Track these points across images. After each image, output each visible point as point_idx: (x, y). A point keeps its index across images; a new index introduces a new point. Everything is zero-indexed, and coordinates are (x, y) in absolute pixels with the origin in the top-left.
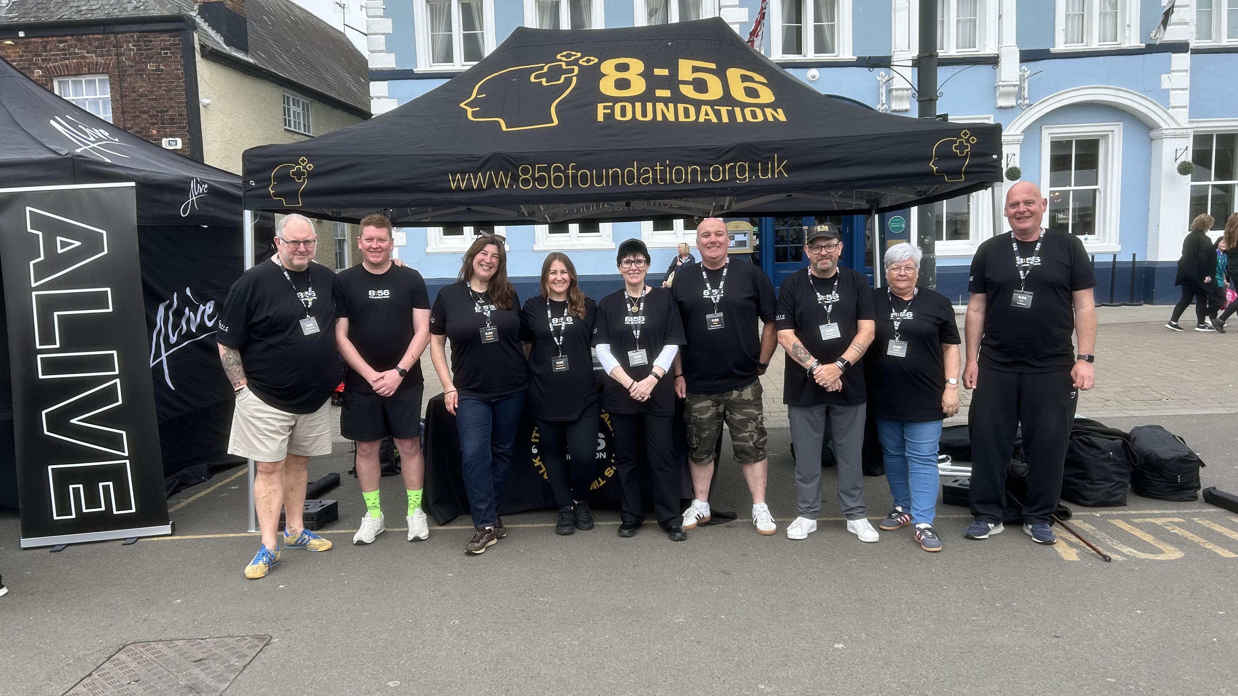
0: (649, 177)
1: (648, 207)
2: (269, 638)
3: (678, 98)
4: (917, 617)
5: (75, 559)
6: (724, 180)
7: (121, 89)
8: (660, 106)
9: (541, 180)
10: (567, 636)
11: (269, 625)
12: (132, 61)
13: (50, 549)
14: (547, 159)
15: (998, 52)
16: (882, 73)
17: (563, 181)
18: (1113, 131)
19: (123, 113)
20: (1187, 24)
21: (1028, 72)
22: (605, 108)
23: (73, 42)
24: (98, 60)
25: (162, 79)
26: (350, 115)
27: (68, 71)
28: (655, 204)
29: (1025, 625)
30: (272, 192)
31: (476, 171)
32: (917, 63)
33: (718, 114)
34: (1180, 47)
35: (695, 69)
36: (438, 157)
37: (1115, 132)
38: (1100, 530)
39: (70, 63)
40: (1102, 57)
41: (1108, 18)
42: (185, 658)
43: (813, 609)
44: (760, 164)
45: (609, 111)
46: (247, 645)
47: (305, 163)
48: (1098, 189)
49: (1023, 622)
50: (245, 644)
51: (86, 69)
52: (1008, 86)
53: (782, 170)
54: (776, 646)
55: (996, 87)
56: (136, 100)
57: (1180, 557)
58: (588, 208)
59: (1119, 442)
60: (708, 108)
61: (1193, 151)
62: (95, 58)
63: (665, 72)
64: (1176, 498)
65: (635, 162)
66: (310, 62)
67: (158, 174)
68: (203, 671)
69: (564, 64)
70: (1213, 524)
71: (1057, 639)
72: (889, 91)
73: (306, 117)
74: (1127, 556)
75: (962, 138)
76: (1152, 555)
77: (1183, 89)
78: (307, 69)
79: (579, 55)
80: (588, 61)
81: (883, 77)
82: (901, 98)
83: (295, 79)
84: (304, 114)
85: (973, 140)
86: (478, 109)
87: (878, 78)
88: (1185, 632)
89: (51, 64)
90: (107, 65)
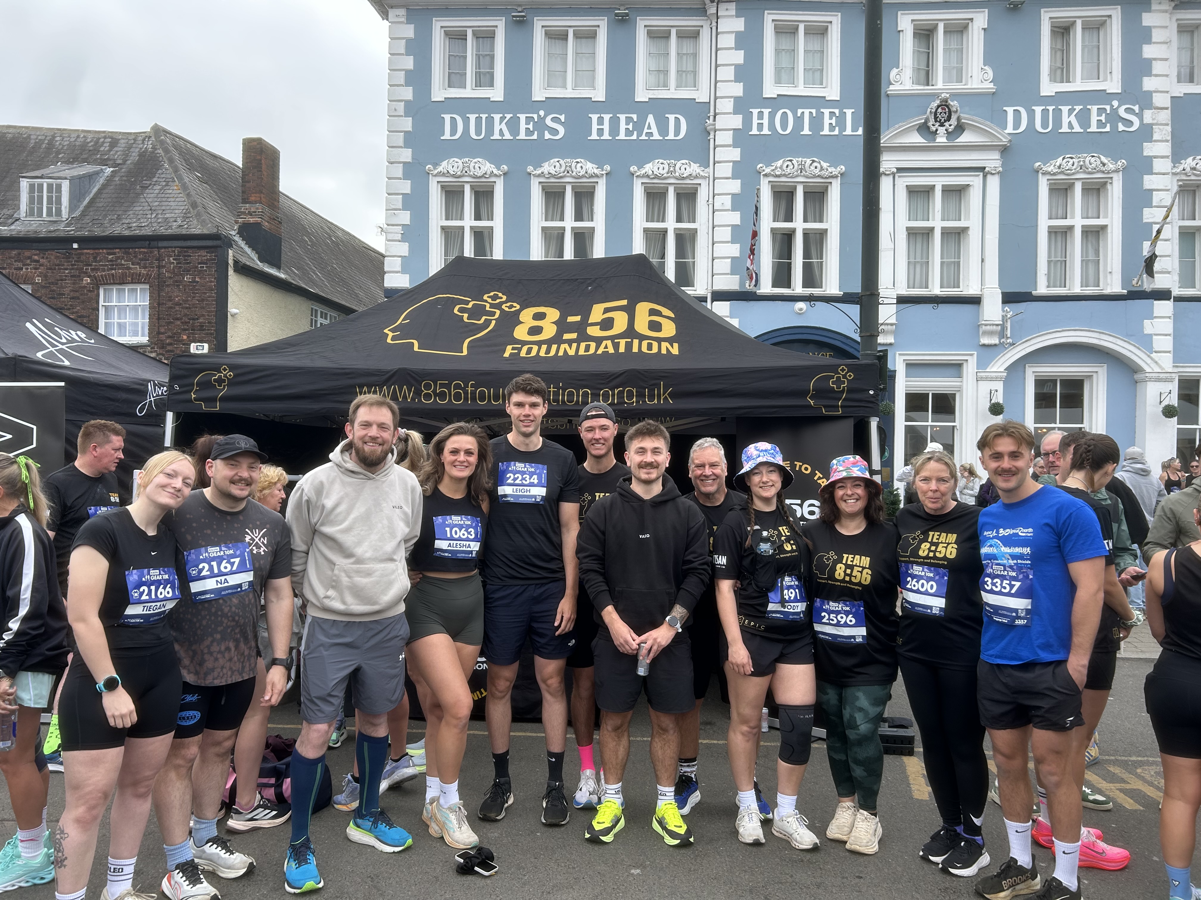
7: (159, 298)
9: (442, 396)
12: (171, 273)
14: (449, 376)
15: (980, 293)
17: (463, 397)
18: (1096, 372)
19: (159, 319)
20: (1169, 273)
21: (1011, 313)
22: (513, 349)
23: (120, 254)
24: (141, 271)
25: (197, 290)
27: (113, 280)
30: (193, 396)
31: (381, 385)
33: (616, 346)
34: (1163, 295)
35: (607, 311)
36: (347, 371)
37: (1099, 373)
39: (116, 273)
40: (1084, 302)
41: (1090, 265)
44: (647, 390)
45: (517, 351)
47: (226, 371)
51: (130, 279)
52: (990, 325)
53: (668, 396)
55: (979, 326)
56: (171, 308)
60: (609, 342)
61: (1179, 395)
62: (138, 269)
66: (344, 279)
75: (840, 374)
77: (1166, 335)
78: (339, 285)
82: (886, 333)
83: (325, 294)
85: (852, 376)
86: (399, 333)
89: (99, 274)
90: (148, 276)
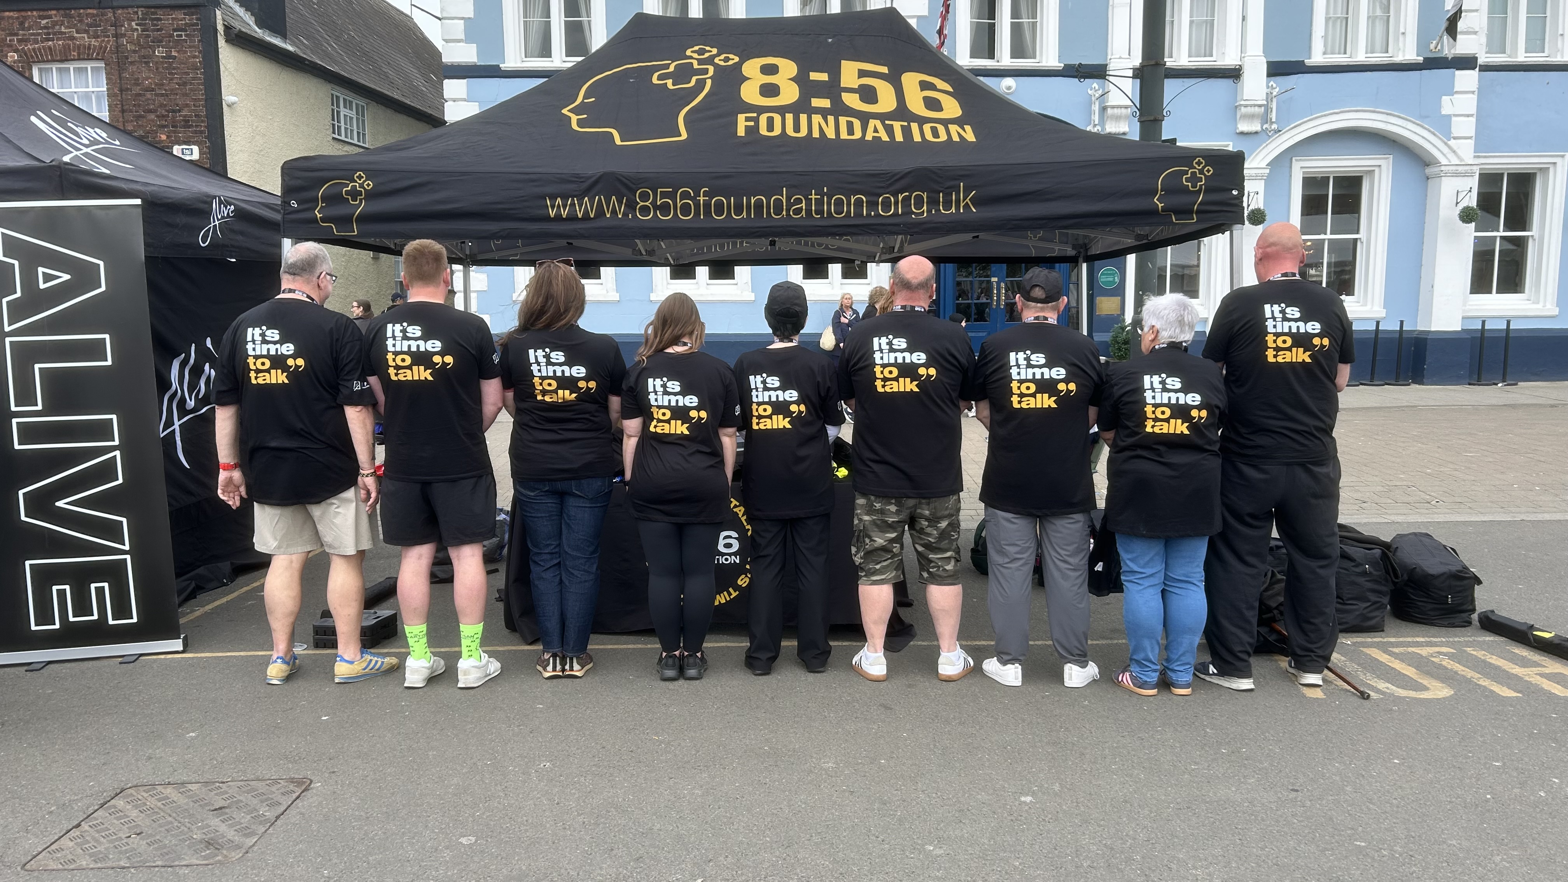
0: (801, 208)
1: (798, 248)
2: (309, 782)
3: (839, 109)
4: (1123, 765)
5: (58, 681)
6: (896, 214)
7: (120, 80)
8: (817, 119)
9: (665, 209)
10: (687, 783)
11: (308, 766)
12: (135, 44)
13: (26, 668)
14: (674, 182)
15: (1240, 63)
16: (1095, 85)
17: (693, 210)
18: (1380, 166)
19: (123, 111)
20: (1475, 33)
21: (1277, 90)
22: (747, 119)
23: (58, 18)
24: (91, 42)
25: (174, 69)
26: (417, 122)
27: (51, 55)
28: (806, 244)
29: (1256, 776)
30: (319, 216)
31: (580, 195)
32: (1139, 73)
33: (890, 130)
34: (1467, 63)
35: (862, 74)
36: (532, 176)
37: (1382, 167)
38: (1351, 660)
39: (54, 46)
40: (1369, 73)
41: (1377, 22)
42: (200, 805)
43: (995, 753)
44: (941, 195)
45: (752, 124)
46: (280, 791)
47: (362, 180)
48: (1360, 239)
49: (1254, 771)
50: (278, 790)
51: (75, 54)
52: (1251, 106)
53: (969, 203)
54: (949, 799)
55: (1236, 107)
56: (140, 95)
57: (1448, 695)
58: (722, 247)
59: (1377, 552)
60: (878, 123)
61: (1479, 194)
62: (87, 39)
63: (824, 77)
64: (1446, 623)
65: (784, 189)
66: (366, 53)
67: (171, 190)
68: (223, 822)
69: (695, 63)
70: (1490, 656)
71: (1295, 793)
72: (1104, 109)
73: (361, 123)
74: (1383, 693)
75: (1195, 168)
76: (1414, 692)
77: (1468, 116)
78: (363, 61)
79: (715, 51)
80: (727, 60)
81: (1096, 91)
82: (1118, 118)
83: (347, 73)
84: (358, 119)
85: (1208, 171)
86: (585, 116)
87: (1090, 92)
88: (1452, 786)
89: (29, 46)
90: (102, 50)
